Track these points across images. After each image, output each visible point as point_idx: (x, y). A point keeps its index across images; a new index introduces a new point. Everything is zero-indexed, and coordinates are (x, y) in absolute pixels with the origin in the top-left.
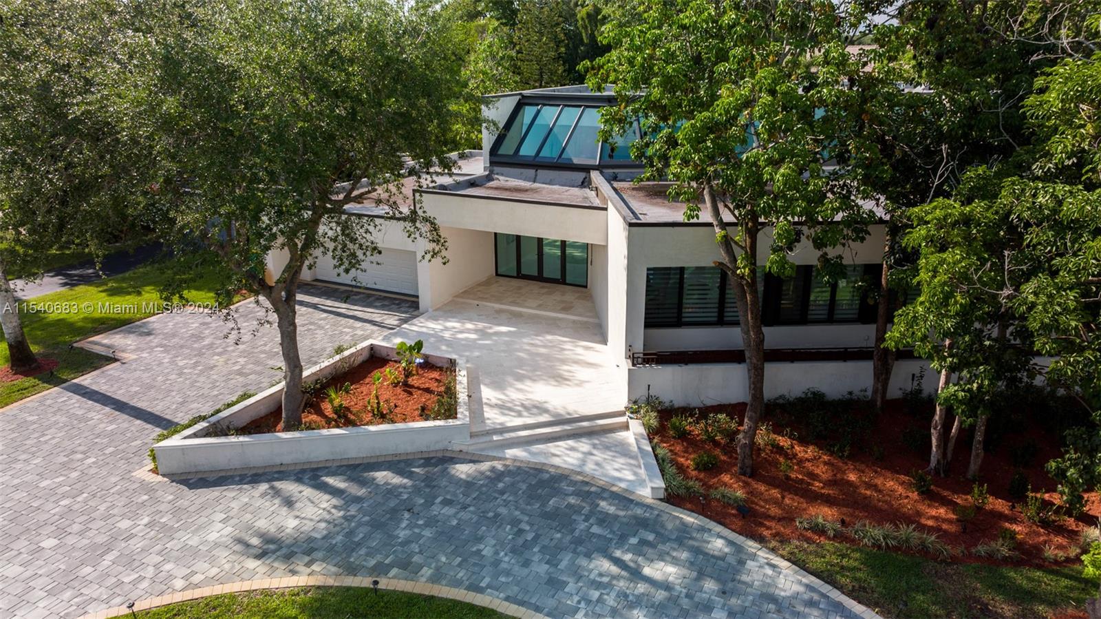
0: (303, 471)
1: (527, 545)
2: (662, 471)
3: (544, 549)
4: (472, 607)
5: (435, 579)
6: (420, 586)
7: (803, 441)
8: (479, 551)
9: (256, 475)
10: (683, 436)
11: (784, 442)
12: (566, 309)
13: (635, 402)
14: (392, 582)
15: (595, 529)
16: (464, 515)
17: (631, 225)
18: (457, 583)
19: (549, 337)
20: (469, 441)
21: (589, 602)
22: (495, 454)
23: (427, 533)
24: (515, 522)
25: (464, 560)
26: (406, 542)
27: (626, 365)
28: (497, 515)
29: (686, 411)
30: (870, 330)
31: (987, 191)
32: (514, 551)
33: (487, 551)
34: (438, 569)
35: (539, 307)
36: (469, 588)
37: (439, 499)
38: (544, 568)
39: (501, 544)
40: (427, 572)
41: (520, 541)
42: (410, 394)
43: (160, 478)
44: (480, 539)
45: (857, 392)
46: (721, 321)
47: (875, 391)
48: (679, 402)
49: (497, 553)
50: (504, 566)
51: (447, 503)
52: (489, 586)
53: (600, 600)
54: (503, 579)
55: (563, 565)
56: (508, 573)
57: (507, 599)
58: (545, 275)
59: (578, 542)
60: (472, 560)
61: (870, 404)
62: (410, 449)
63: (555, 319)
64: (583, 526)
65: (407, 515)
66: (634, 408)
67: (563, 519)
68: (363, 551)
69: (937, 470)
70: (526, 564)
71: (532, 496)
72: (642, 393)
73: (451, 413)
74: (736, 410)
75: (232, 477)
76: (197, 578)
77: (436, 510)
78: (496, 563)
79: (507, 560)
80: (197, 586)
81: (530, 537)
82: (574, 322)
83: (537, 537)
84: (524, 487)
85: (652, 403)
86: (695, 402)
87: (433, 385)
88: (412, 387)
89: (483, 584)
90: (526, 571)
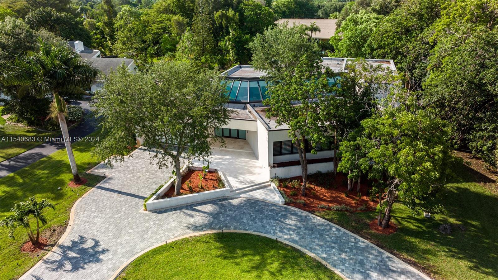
0: (187, 206)
1: (254, 219)
2: (283, 197)
3: (259, 219)
4: (246, 234)
5: (235, 228)
6: (232, 230)
7: (317, 185)
8: (243, 221)
9: (174, 208)
10: (286, 187)
11: (312, 186)
12: (242, 148)
13: (272, 178)
14: (226, 231)
15: (270, 213)
16: (236, 213)
17: (269, 131)
18: (241, 229)
19: (243, 159)
20: (230, 194)
21: (273, 230)
22: (237, 196)
23: (228, 218)
24: (249, 214)
25: (240, 224)
26: (224, 221)
27: (269, 168)
28: (244, 212)
29: (286, 179)
30: (333, 152)
31: (354, 139)
32: (251, 220)
33: (245, 221)
34: (235, 226)
35: (233, 148)
36: (244, 230)
37: (228, 210)
38: (260, 224)
39: (248, 219)
40: (232, 227)
41: (252, 218)
42: (207, 181)
43: (148, 212)
44: (242, 219)
45: (330, 171)
46: (292, 153)
47: (334, 170)
48: (283, 177)
49: (247, 221)
50: (250, 224)
51: (230, 210)
52: (249, 229)
53: (275, 229)
54: (251, 227)
55: (264, 222)
56: (252, 225)
57: (254, 231)
58: (232, 136)
59: (266, 217)
60: (242, 224)
61: (333, 173)
62: (214, 197)
63: (240, 152)
64: (266, 213)
65: (221, 215)
66: (272, 180)
67: (261, 211)
68: (214, 224)
69: (350, 190)
70: (256, 223)
71: (251, 207)
72: (273, 176)
73: (224, 186)
74: (299, 178)
75: (168, 210)
76: (176, 235)
77: (228, 212)
78: (248, 224)
79: (251, 223)
80: (177, 237)
81: (254, 217)
82: (246, 153)
83: (256, 217)
84: (248, 204)
85: (276, 178)
86: (288, 177)
87: (213, 178)
88: (206, 179)
89: (247, 228)
90: (256, 225)
